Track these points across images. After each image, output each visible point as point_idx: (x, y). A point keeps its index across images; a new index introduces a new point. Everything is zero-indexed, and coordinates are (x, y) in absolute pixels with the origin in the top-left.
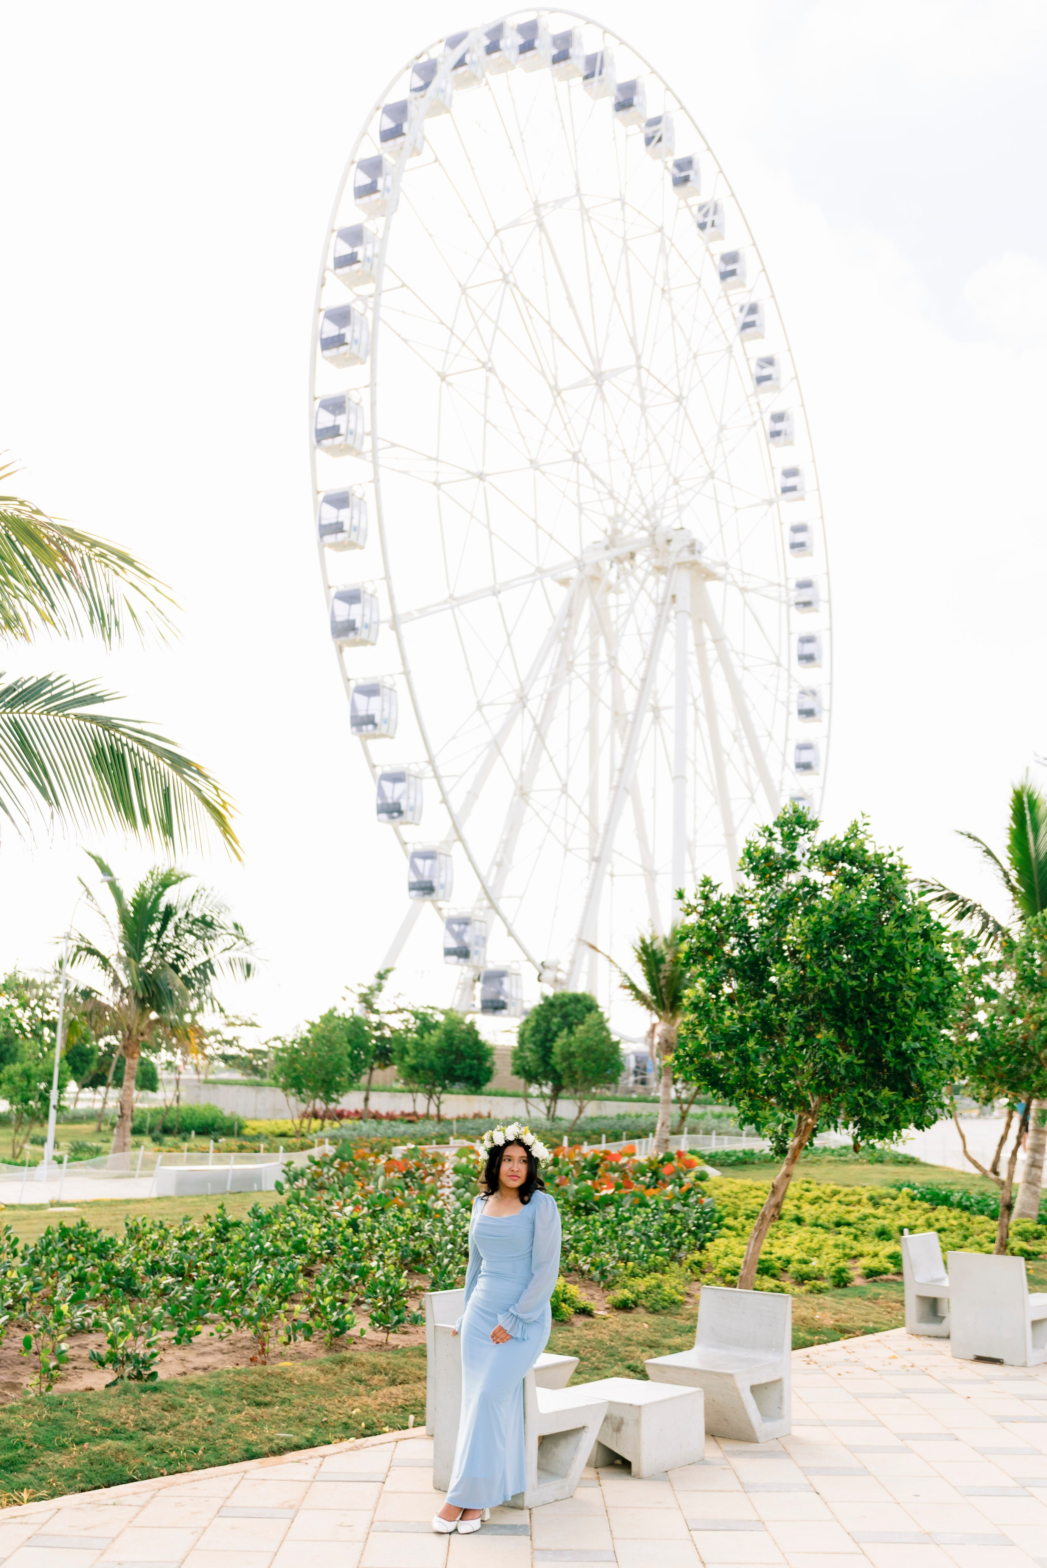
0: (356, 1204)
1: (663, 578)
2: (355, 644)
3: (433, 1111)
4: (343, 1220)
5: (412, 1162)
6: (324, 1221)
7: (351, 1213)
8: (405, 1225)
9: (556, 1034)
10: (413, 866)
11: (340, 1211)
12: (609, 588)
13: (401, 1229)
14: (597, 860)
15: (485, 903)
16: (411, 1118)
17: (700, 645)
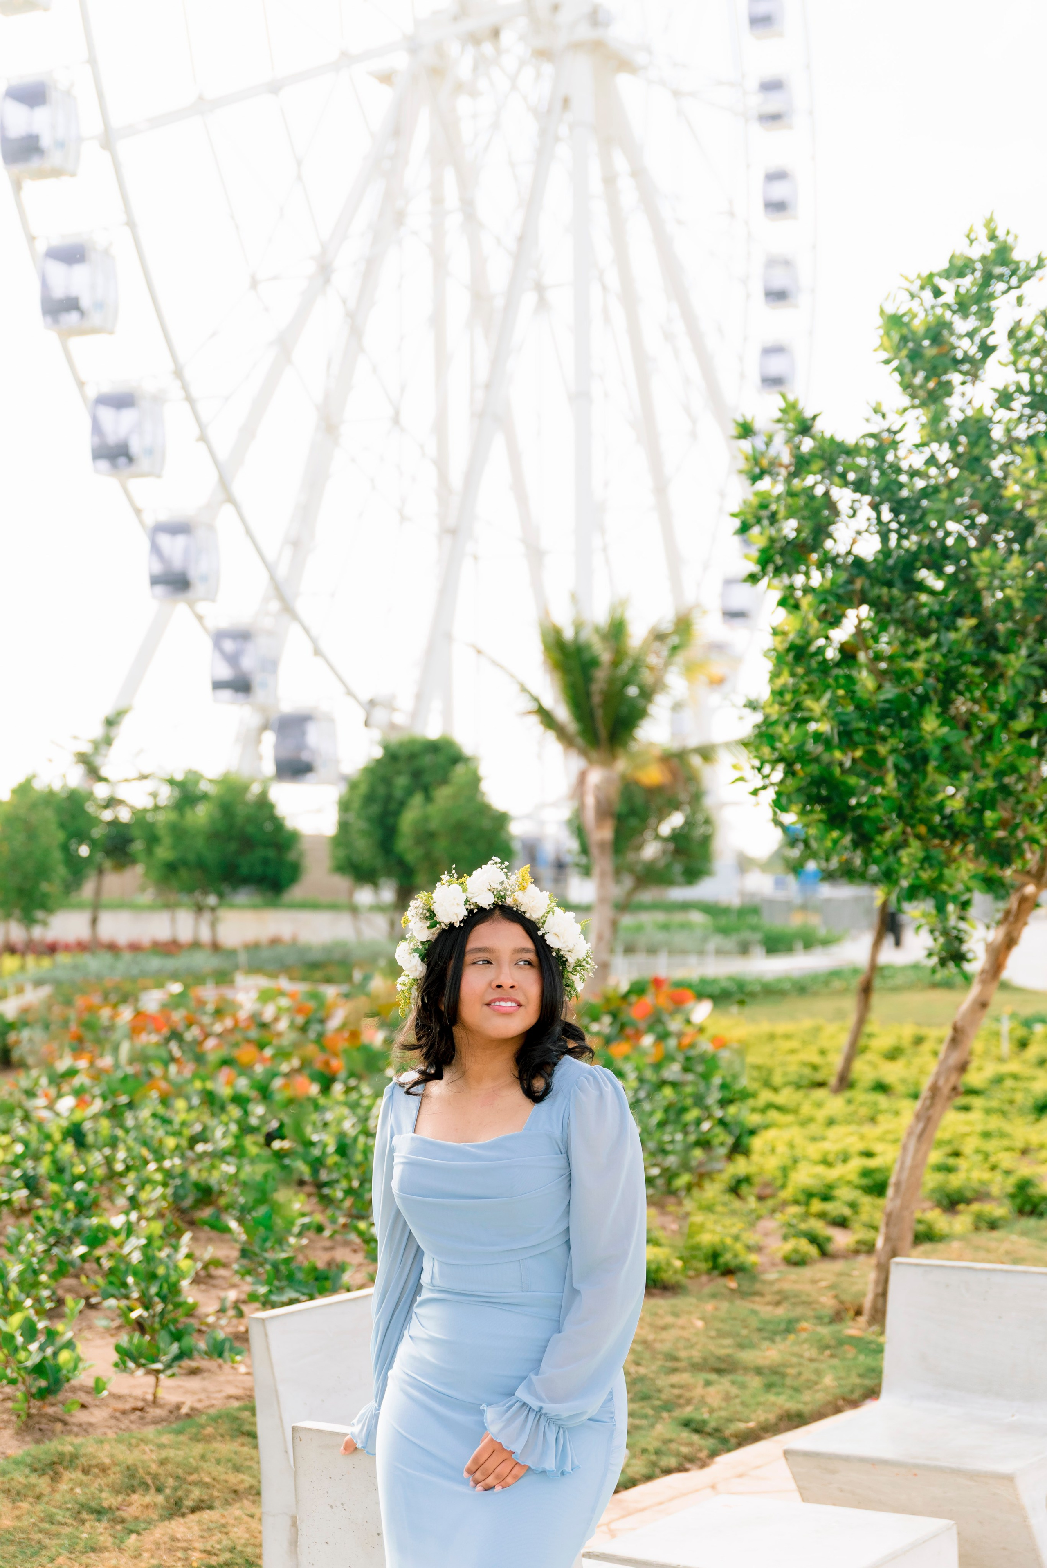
0: (79, 1093)
1: (548, 69)
2: (41, 175)
3: (205, 935)
4: (55, 1129)
5: (178, 1016)
6: (20, 1130)
7: (72, 1111)
8: (177, 1134)
9: (402, 804)
10: (155, 548)
11: (50, 1107)
12: (459, 87)
13: (171, 1142)
14: (453, 532)
15: (275, 606)
16: (170, 948)
17: (609, 180)
